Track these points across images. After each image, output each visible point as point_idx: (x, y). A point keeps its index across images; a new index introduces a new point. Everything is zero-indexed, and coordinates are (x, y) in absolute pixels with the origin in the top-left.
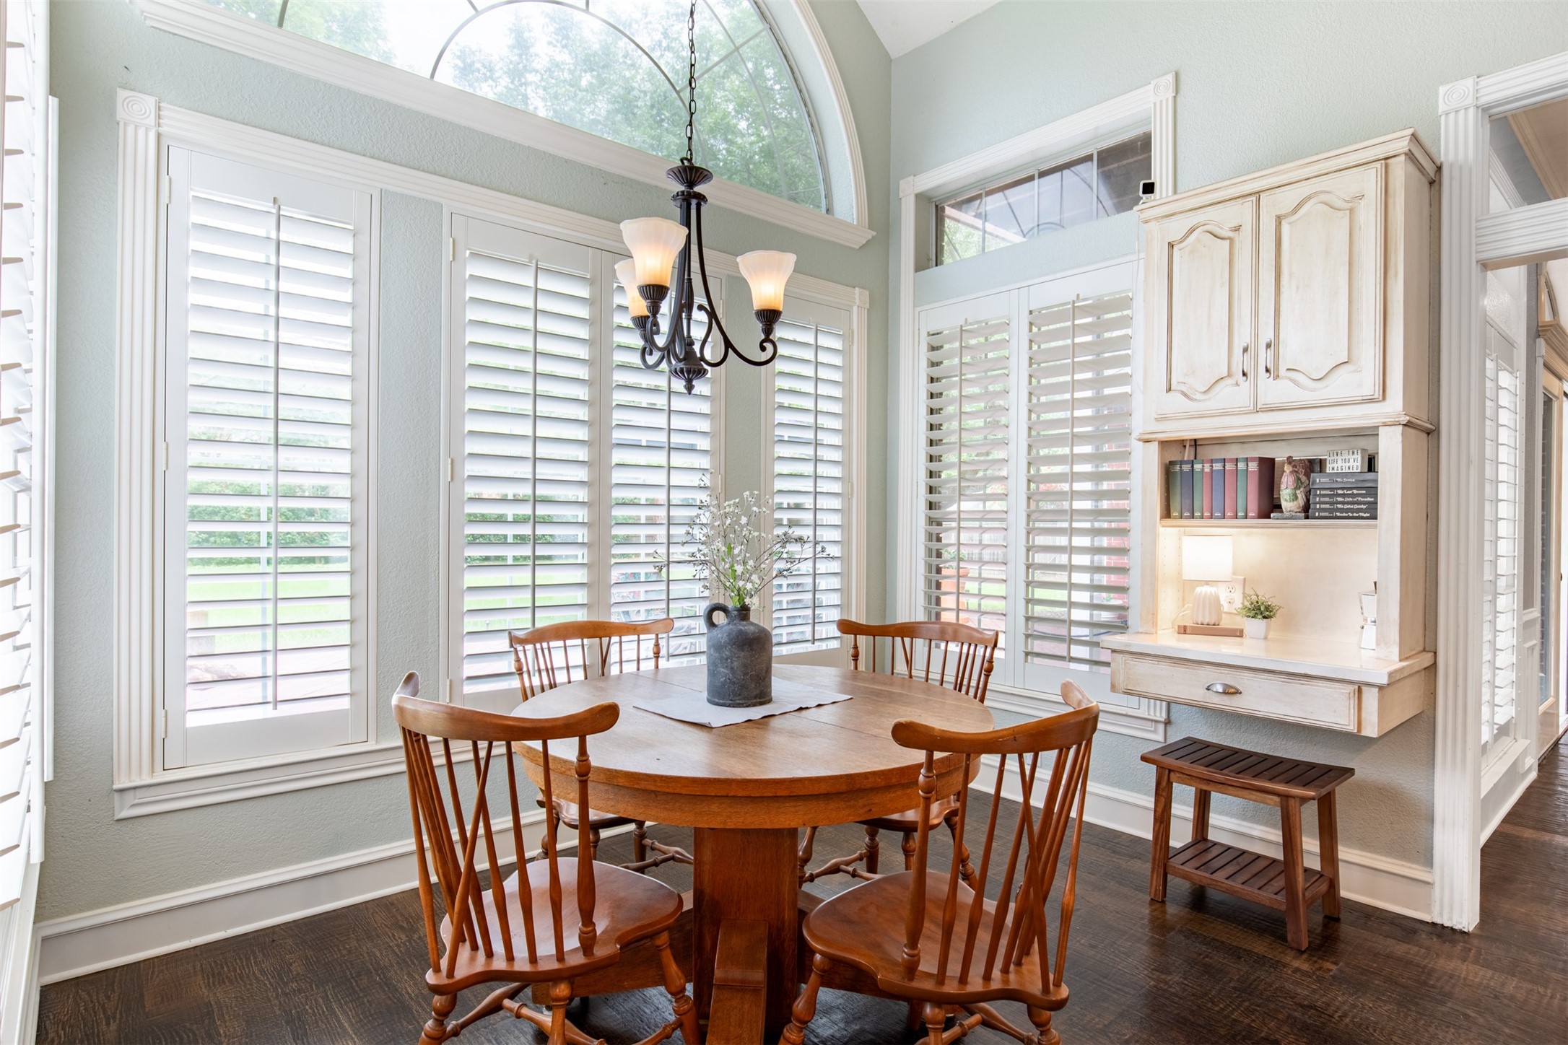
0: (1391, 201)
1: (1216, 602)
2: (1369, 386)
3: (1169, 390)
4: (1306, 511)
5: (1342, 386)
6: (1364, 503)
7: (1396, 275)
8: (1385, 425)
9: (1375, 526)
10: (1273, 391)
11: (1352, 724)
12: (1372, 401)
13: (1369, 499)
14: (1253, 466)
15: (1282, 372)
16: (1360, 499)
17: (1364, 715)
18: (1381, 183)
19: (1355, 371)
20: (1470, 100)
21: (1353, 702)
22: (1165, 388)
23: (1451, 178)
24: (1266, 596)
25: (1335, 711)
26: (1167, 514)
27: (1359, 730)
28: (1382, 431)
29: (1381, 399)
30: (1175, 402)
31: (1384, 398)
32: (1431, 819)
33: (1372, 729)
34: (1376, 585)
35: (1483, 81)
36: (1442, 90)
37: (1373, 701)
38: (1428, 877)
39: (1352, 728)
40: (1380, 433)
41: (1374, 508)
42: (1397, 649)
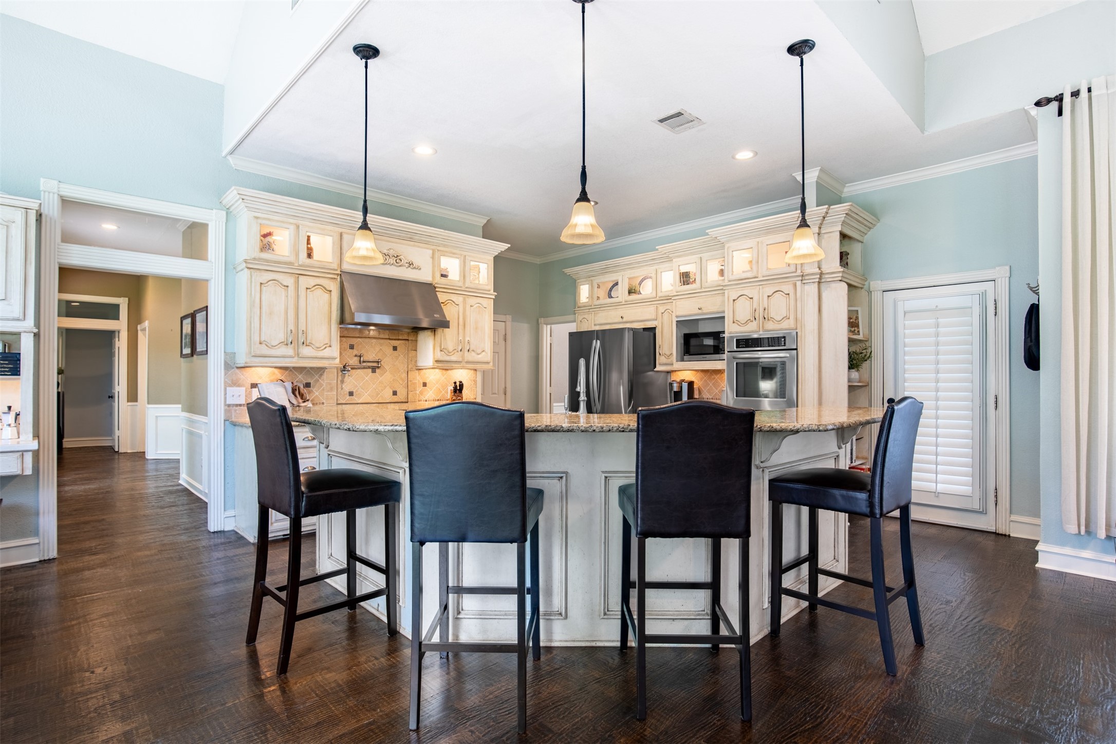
0: (28, 229)
2: (17, 312)
6: (7, 368)
7: (31, 264)
8: (25, 332)
9: (19, 379)
11: (19, 470)
12: (18, 320)
13: (10, 366)
16: (5, 366)
17: (24, 466)
18: (24, 220)
19: (9, 305)
20: (55, 190)
21: (20, 461)
23: (46, 222)
25: (10, 467)
27: (23, 473)
28: (22, 334)
29: (23, 319)
31: (24, 320)
32: (37, 514)
33: (29, 471)
34: (10, 408)
35: (62, 185)
36: (42, 180)
37: (29, 458)
38: (36, 541)
39: (19, 472)
40: (23, 336)
41: (15, 371)
42: (31, 435)
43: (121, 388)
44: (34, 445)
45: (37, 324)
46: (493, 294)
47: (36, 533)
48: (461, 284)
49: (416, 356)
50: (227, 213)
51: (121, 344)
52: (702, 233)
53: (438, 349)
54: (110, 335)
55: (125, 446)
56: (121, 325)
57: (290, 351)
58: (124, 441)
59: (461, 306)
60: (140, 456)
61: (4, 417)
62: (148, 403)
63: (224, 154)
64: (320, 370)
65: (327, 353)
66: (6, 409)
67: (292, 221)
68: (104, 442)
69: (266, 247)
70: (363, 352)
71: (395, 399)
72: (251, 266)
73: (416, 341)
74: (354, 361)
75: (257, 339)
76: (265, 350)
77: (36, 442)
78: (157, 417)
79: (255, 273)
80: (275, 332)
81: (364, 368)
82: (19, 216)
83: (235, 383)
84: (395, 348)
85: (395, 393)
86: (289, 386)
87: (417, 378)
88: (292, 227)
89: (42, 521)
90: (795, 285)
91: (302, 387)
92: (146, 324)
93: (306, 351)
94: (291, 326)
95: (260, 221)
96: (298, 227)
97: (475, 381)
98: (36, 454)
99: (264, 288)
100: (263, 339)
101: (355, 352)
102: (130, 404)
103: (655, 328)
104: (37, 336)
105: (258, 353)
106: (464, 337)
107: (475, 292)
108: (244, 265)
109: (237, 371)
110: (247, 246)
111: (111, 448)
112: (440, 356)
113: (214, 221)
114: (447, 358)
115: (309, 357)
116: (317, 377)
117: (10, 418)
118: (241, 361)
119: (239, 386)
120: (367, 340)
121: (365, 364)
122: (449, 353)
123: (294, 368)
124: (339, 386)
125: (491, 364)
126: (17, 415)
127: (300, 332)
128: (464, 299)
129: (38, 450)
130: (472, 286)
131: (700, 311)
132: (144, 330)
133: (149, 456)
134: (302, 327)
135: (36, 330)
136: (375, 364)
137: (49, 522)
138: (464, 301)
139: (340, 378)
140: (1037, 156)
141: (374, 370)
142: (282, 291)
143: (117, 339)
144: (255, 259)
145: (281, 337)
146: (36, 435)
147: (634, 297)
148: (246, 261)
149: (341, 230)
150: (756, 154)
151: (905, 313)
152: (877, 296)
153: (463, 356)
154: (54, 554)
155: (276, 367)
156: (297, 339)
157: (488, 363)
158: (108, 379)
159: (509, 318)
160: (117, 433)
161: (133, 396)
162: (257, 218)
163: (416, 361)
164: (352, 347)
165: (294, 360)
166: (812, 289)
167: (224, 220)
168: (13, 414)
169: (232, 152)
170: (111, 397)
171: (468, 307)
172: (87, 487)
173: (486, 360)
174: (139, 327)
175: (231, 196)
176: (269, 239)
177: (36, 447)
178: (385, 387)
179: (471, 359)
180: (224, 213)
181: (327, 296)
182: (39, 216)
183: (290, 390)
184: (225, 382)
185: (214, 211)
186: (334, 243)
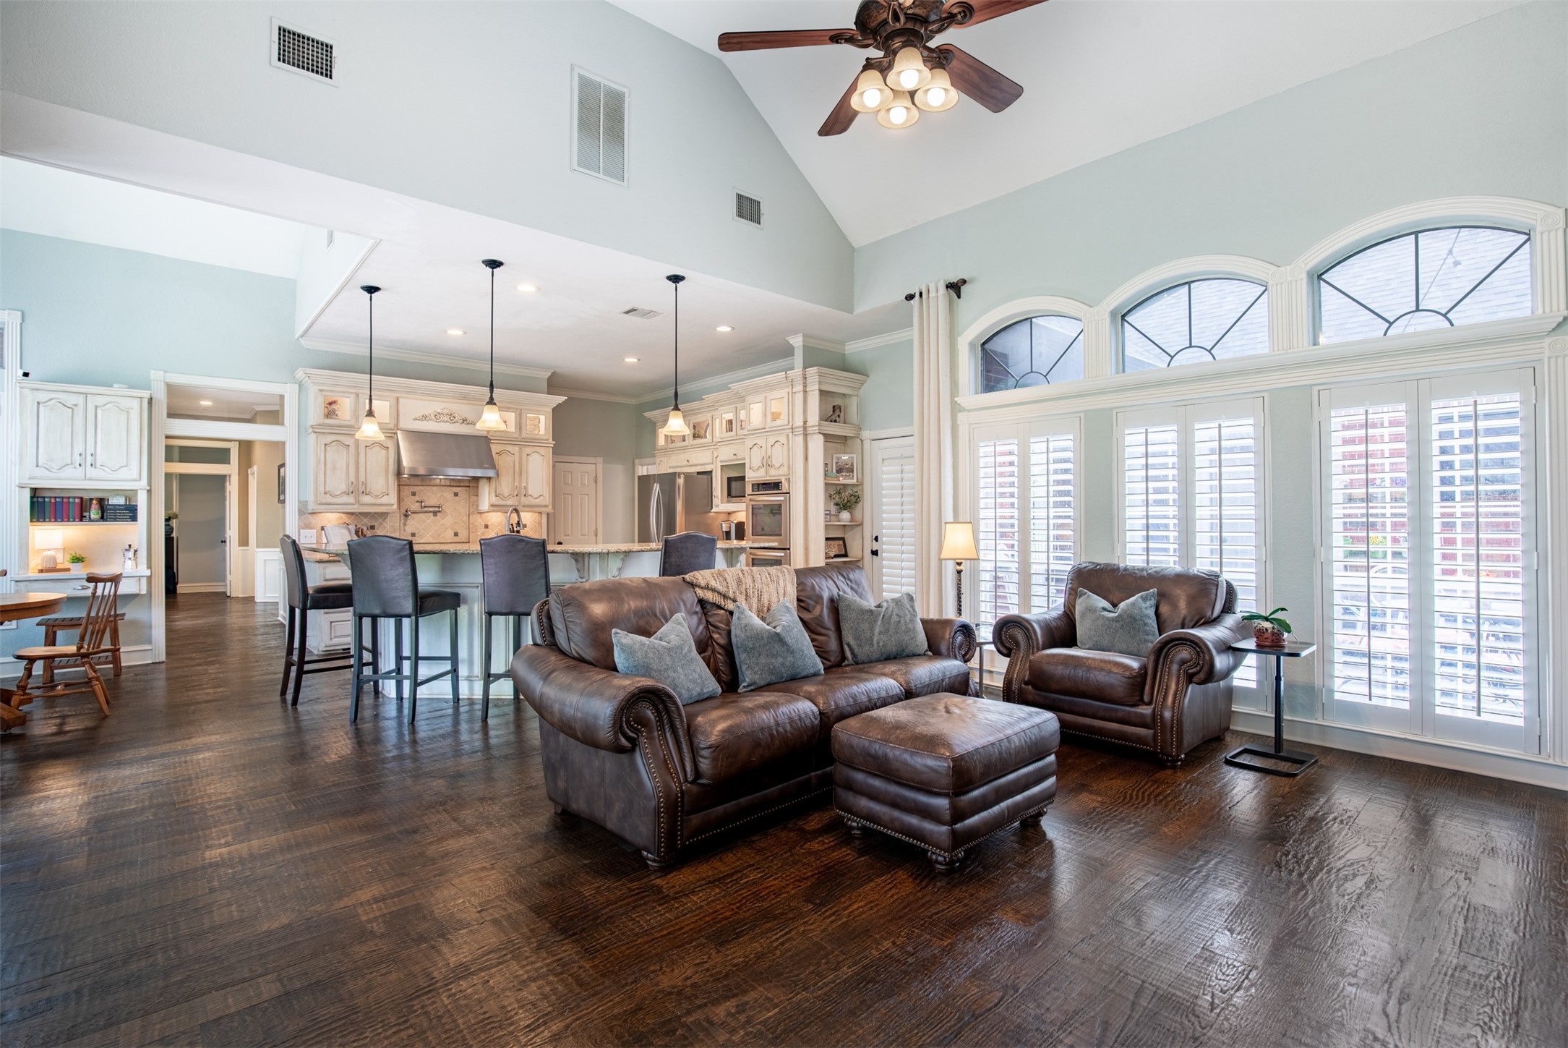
0: (143, 413)
1: (54, 559)
2: (135, 475)
3: (37, 466)
4: (102, 518)
5: (124, 474)
6: (128, 516)
7: (145, 438)
8: (141, 489)
9: (137, 524)
10: (91, 472)
11: (138, 590)
12: (136, 480)
13: (130, 514)
14: (77, 501)
15: (98, 465)
16: (126, 514)
17: (141, 587)
18: (139, 406)
19: (129, 469)
20: (163, 379)
21: (138, 583)
22: (35, 464)
23: (155, 405)
24: (79, 553)
26: (31, 521)
27: (140, 592)
28: (138, 490)
30: (40, 472)
31: (140, 480)
32: (151, 627)
33: (144, 591)
34: (130, 546)
35: (167, 374)
36: (152, 371)
37: (144, 581)
38: (150, 648)
39: (138, 592)
40: (139, 492)
41: (134, 518)
42: (145, 566)
43: (232, 532)
44: (148, 573)
45: (150, 483)
46: (551, 443)
47: (150, 642)
48: (517, 435)
49: (477, 501)
50: (300, 386)
51: (232, 489)
52: (725, 387)
53: (493, 495)
54: (221, 480)
55: (235, 590)
56: (231, 469)
57: (351, 499)
58: (235, 586)
59: (517, 455)
60: (250, 600)
61: (127, 553)
62: (257, 547)
63: (296, 337)
64: (384, 515)
65: (385, 500)
66: (127, 547)
67: (352, 391)
68: (216, 588)
69: (330, 414)
70: (424, 498)
71: (457, 539)
72: (317, 430)
73: (478, 487)
74: (416, 507)
75: (322, 490)
76: (329, 499)
77: (149, 571)
78: (265, 560)
79: (320, 437)
80: (338, 483)
81: (426, 512)
82: (135, 404)
83: (308, 526)
84: (456, 494)
85: (456, 534)
86: (353, 528)
87: (479, 521)
88: (353, 396)
89: (154, 633)
90: (788, 436)
91: (365, 529)
92: (255, 468)
93: (366, 499)
94: (352, 479)
95: (324, 393)
96: (357, 395)
97: (540, 524)
98: (149, 578)
99: (328, 448)
100: (327, 490)
101: (417, 498)
102: (241, 548)
103: (711, 472)
104: (149, 491)
105: (323, 501)
106: (520, 482)
107: (534, 442)
108: (311, 430)
109: (309, 516)
110: (315, 414)
111: (225, 593)
112: (494, 500)
113: (290, 392)
114: (503, 503)
115: (368, 503)
116: (381, 520)
117: (131, 554)
118: (311, 508)
119: (311, 528)
120: (428, 488)
121: (426, 509)
122: (504, 498)
123: (360, 513)
124: (402, 528)
125: (551, 507)
126: (136, 551)
127: (360, 483)
128: (520, 449)
129: (151, 576)
130: (529, 436)
131: (735, 457)
132: (253, 474)
133: (257, 600)
134: (362, 479)
135: (148, 488)
136: (437, 509)
137: (159, 633)
138: (520, 451)
139: (402, 521)
140: (912, 340)
141: (435, 513)
142: (344, 451)
143: (228, 483)
144: (320, 425)
145: (343, 487)
146: (149, 567)
147: (699, 441)
148: (312, 427)
149: (396, 395)
150: (733, 328)
151: (883, 460)
152: (867, 444)
153: (519, 501)
154: (163, 658)
155: (343, 513)
156: (357, 489)
157: (546, 506)
158: (220, 522)
159: (600, 460)
160: (229, 577)
161: (244, 541)
162: (321, 390)
163: (477, 506)
164: (414, 494)
165: (355, 506)
166: (800, 439)
167: (297, 391)
168: (132, 550)
169: (302, 336)
170: (224, 542)
171: (524, 456)
172: (195, 622)
173: (544, 503)
174: (249, 471)
175: (300, 374)
176: (333, 406)
177: (149, 574)
178: (447, 529)
179: (527, 503)
180: (297, 386)
181: (384, 452)
182: (150, 400)
183: (353, 532)
184: (299, 525)
185: (289, 385)
186: (390, 407)
